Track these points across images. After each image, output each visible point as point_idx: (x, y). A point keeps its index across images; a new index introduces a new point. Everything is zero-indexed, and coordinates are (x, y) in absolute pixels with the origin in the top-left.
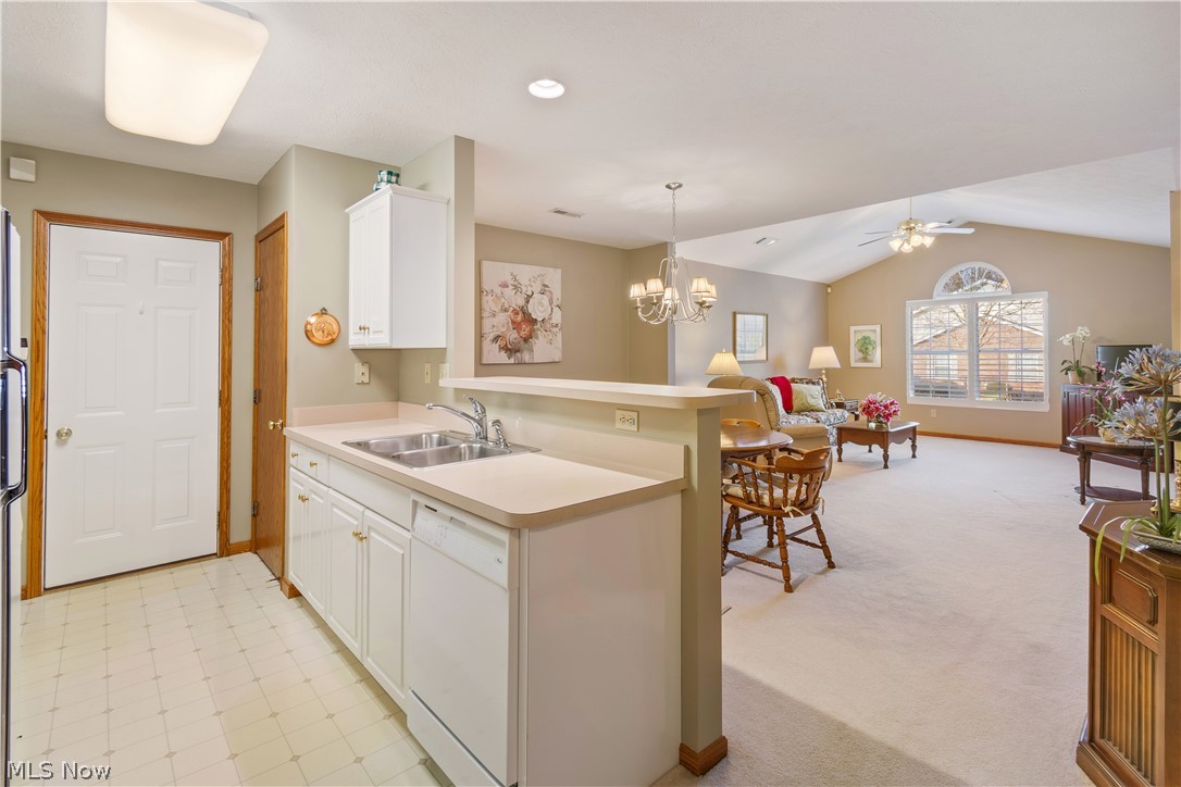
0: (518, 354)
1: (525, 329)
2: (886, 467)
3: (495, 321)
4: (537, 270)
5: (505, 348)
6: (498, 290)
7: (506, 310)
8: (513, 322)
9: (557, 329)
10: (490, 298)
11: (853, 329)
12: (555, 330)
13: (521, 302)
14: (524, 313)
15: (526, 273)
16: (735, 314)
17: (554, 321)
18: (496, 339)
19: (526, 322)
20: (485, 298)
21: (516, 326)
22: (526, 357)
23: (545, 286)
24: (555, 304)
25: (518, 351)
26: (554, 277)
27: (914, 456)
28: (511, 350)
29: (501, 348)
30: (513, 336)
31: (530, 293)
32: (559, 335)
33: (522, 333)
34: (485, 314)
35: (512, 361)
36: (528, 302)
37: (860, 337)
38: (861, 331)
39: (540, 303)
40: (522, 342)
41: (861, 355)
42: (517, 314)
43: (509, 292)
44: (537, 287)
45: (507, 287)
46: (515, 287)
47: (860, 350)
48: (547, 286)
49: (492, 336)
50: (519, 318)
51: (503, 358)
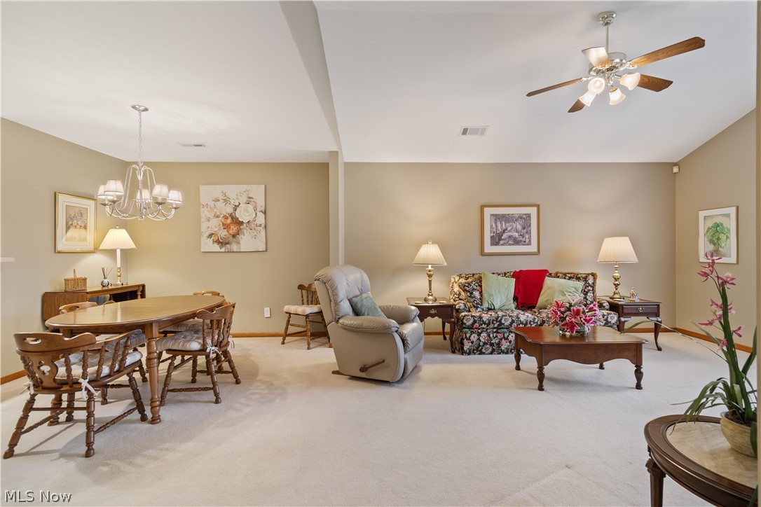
0: (228, 246)
1: (234, 229)
2: (541, 388)
3: (210, 224)
4: (243, 187)
5: (218, 242)
6: (212, 204)
7: (218, 217)
8: (224, 224)
9: (261, 228)
10: (205, 209)
11: (702, 214)
12: (258, 228)
13: (230, 210)
14: (232, 218)
15: (234, 191)
16: (482, 207)
17: (258, 222)
18: (210, 236)
19: (235, 224)
20: (202, 210)
21: (226, 227)
22: (235, 247)
23: (250, 198)
24: (259, 209)
25: (228, 243)
26: (258, 192)
27: (639, 387)
28: (222, 243)
29: (214, 242)
30: (223, 233)
31: (237, 204)
32: (263, 232)
33: (231, 232)
34: (202, 220)
35: (223, 250)
36: (235, 210)
37: (710, 224)
38: (711, 217)
39: (246, 210)
40: (231, 238)
41: (711, 247)
42: (227, 218)
43: (221, 204)
44: (243, 199)
45: (219, 201)
46: (225, 200)
47: (711, 242)
48: (252, 198)
49: (207, 234)
50: (229, 221)
51: (216, 248)
